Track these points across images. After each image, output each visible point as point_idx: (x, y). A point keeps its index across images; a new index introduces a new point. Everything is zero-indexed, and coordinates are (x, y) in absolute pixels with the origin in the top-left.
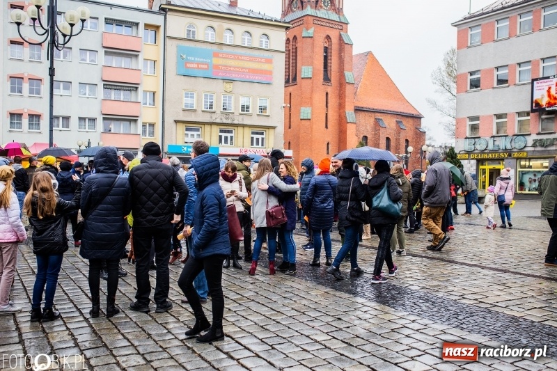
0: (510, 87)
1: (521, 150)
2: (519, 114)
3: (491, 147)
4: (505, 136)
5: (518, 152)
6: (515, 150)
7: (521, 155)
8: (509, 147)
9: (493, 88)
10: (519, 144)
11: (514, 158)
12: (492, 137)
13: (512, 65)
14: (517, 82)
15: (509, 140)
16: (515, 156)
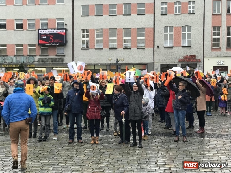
0: (24, 31)
1: (32, 63)
2: (30, 45)
3: (15, 61)
4: (23, 56)
5: (30, 64)
6: (28, 63)
7: (32, 66)
8: (25, 61)
9: (14, 30)
10: (31, 60)
11: (28, 67)
12: (15, 56)
13: (25, 19)
14: (28, 29)
15: (25, 58)
16: (29, 66)
